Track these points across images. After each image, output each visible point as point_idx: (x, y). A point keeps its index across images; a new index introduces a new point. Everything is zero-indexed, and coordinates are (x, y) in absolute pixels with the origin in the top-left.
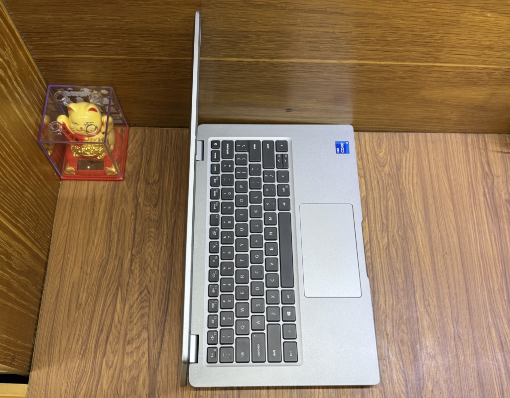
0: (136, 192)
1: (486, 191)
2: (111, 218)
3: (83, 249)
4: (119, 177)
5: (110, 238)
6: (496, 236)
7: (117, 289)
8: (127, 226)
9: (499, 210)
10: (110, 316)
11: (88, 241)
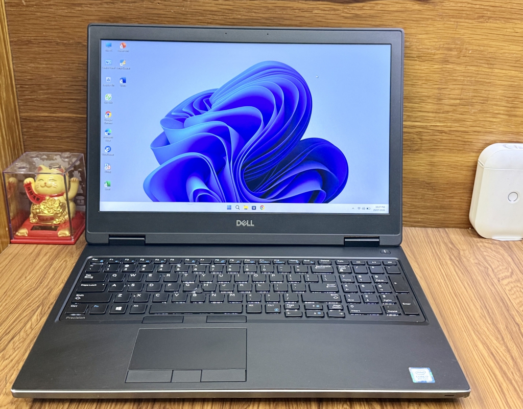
1: (453, 257)
2: (51, 265)
3: (13, 281)
4: (71, 239)
5: (45, 275)
6: (469, 282)
7: (38, 307)
8: (66, 269)
9: (468, 268)
10: (22, 324)
11: (20, 277)
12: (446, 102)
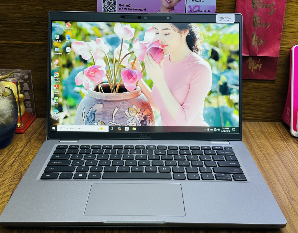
0: (31, 137)
4: (21, 130)
12: (288, 30)
